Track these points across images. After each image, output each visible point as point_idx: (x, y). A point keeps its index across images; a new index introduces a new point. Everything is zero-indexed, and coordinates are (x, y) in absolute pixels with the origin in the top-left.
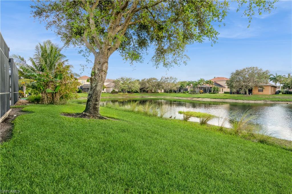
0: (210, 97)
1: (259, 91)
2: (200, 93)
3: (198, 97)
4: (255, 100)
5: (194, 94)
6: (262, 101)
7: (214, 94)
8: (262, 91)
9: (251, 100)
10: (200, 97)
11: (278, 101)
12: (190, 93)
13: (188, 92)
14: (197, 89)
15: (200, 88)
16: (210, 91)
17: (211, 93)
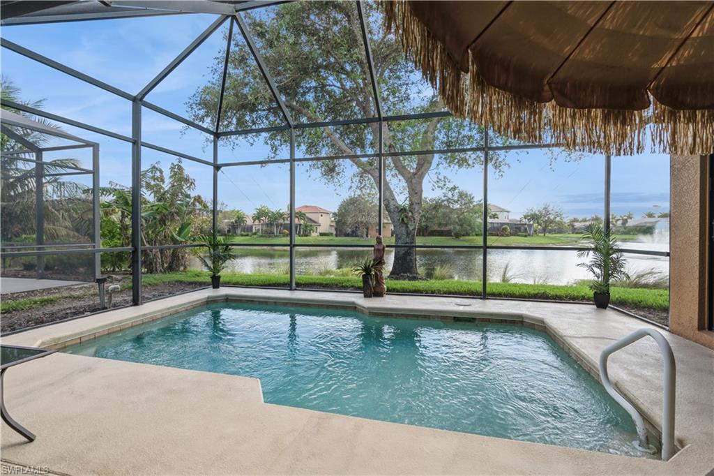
2: (284, 236)
5: (270, 237)
7: (307, 236)
12: (262, 236)
13: (255, 234)
14: (277, 227)
15: (281, 225)
16: (300, 232)
17: (302, 236)
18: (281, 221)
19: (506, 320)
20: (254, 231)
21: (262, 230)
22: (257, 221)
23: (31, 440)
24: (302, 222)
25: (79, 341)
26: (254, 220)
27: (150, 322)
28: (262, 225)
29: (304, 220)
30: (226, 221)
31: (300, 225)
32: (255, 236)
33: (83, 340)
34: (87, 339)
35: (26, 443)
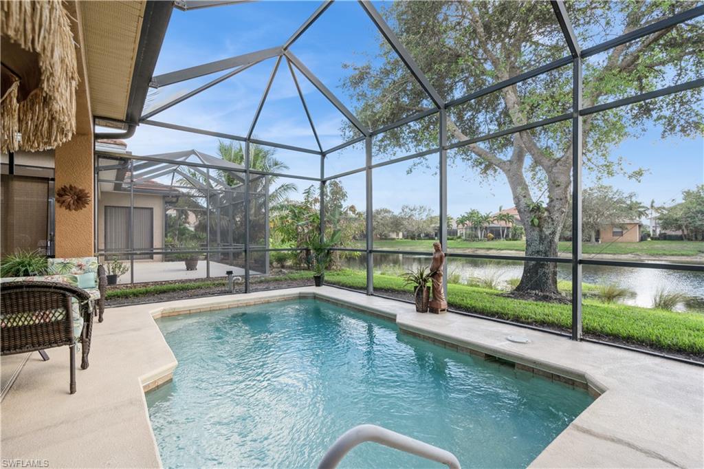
0: (515, 248)
1: (615, 234)
2: (488, 240)
3: (488, 246)
4: (615, 254)
5: (474, 241)
6: (630, 255)
7: (516, 240)
8: (621, 234)
9: (606, 253)
10: (491, 247)
11: (665, 254)
12: (466, 240)
13: (459, 238)
14: (482, 231)
15: (486, 228)
16: (507, 236)
17: (510, 240)
18: (486, 225)
19: (559, 376)
20: (459, 234)
21: (466, 234)
22: (461, 226)
23: (45, 360)
24: (510, 225)
25: (188, 312)
26: (458, 224)
27: (244, 306)
28: (466, 229)
29: (513, 222)
30: (433, 225)
31: (508, 228)
32: (459, 240)
33: (192, 311)
34: (194, 311)
35: (40, 360)
